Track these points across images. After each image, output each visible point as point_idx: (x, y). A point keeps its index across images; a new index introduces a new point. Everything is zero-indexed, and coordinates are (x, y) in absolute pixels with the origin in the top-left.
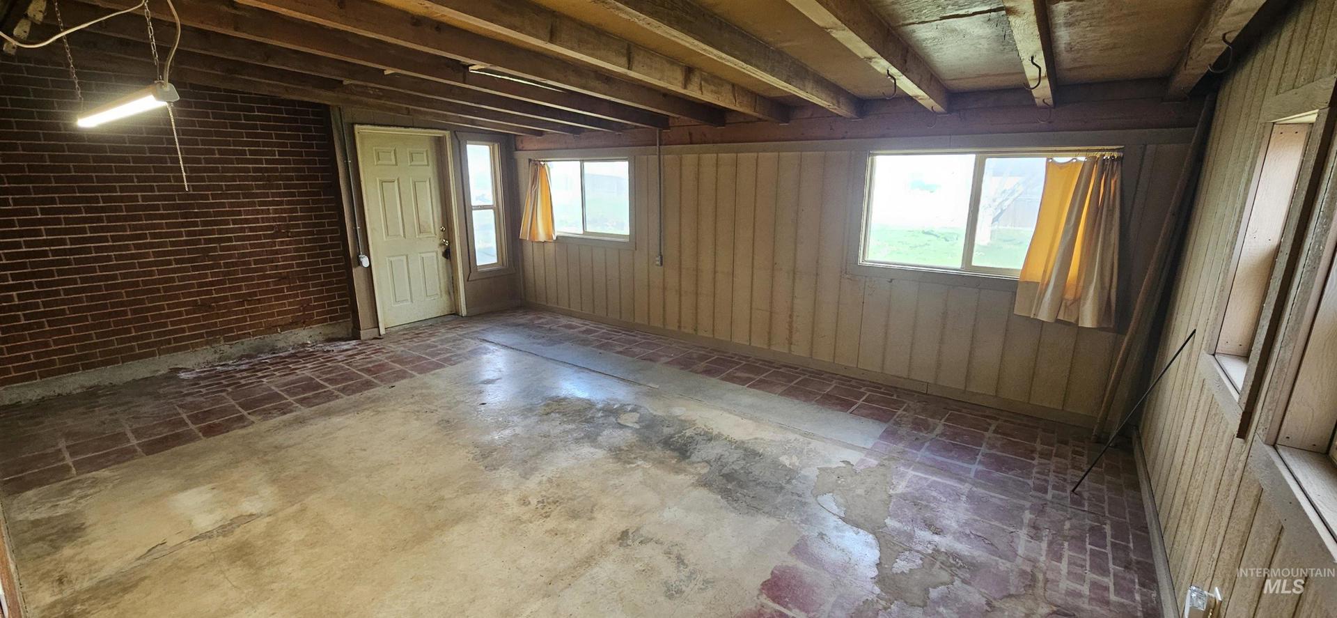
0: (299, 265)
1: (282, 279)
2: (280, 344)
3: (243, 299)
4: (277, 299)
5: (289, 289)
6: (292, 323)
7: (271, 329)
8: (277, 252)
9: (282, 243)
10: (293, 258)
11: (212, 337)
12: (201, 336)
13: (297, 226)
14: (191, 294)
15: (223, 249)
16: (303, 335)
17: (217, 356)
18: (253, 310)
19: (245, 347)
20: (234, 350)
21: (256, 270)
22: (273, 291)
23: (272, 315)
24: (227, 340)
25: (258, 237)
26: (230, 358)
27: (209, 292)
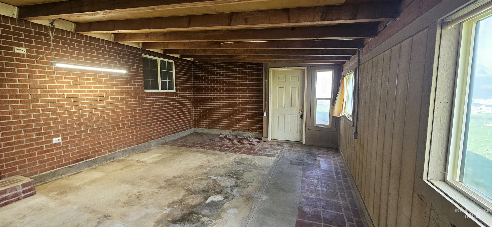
0: (252, 113)
1: (247, 116)
2: (244, 135)
3: (238, 120)
4: (245, 121)
5: (249, 119)
6: (248, 130)
7: (242, 130)
8: (247, 108)
9: (249, 105)
10: (250, 110)
11: (229, 128)
12: (227, 127)
13: (253, 101)
14: (227, 116)
15: (235, 105)
16: (250, 134)
17: (230, 133)
18: (239, 123)
19: (236, 133)
20: (233, 133)
21: (241, 112)
22: (244, 119)
23: (243, 126)
24: (232, 130)
25: (243, 103)
26: (232, 135)
27: (230, 116)
